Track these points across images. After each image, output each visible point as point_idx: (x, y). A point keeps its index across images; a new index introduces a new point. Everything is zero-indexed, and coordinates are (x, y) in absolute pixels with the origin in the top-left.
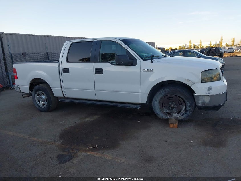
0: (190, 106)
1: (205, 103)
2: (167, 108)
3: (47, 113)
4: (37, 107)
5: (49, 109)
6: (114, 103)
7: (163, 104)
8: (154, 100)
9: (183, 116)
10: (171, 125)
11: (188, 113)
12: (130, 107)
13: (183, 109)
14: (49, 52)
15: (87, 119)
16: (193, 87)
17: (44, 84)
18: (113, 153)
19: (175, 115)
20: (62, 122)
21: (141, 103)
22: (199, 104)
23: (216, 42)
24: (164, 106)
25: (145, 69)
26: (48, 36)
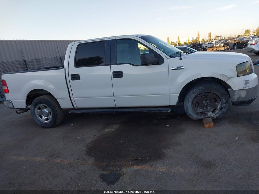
0: (225, 103)
1: (241, 97)
2: (201, 107)
3: (53, 129)
4: (39, 123)
5: (54, 124)
6: (138, 109)
7: (196, 103)
8: (186, 100)
9: (217, 114)
10: (207, 126)
11: (223, 110)
12: (159, 111)
13: (219, 107)
14: (26, 59)
15: (107, 130)
16: (228, 82)
17: (45, 95)
18: (163, 164)
19: (210, 114)
20: (78, 137)
21: (170, 105)
22: (234, 99)
23: (193, 38)
24: (197, 106)
25: (174, 67)
26: (23, 41)
